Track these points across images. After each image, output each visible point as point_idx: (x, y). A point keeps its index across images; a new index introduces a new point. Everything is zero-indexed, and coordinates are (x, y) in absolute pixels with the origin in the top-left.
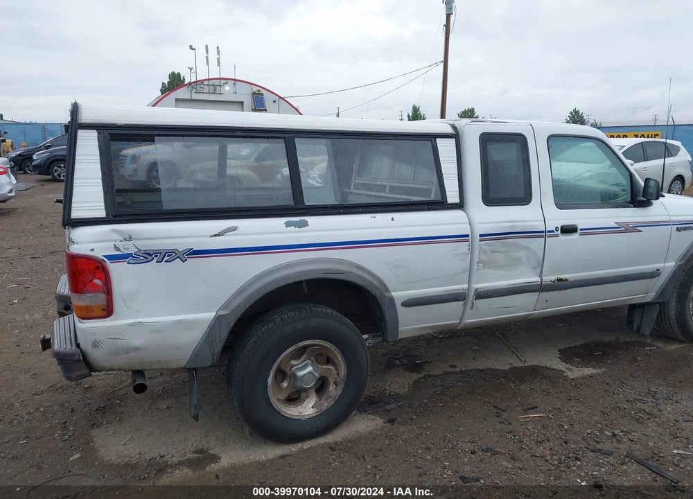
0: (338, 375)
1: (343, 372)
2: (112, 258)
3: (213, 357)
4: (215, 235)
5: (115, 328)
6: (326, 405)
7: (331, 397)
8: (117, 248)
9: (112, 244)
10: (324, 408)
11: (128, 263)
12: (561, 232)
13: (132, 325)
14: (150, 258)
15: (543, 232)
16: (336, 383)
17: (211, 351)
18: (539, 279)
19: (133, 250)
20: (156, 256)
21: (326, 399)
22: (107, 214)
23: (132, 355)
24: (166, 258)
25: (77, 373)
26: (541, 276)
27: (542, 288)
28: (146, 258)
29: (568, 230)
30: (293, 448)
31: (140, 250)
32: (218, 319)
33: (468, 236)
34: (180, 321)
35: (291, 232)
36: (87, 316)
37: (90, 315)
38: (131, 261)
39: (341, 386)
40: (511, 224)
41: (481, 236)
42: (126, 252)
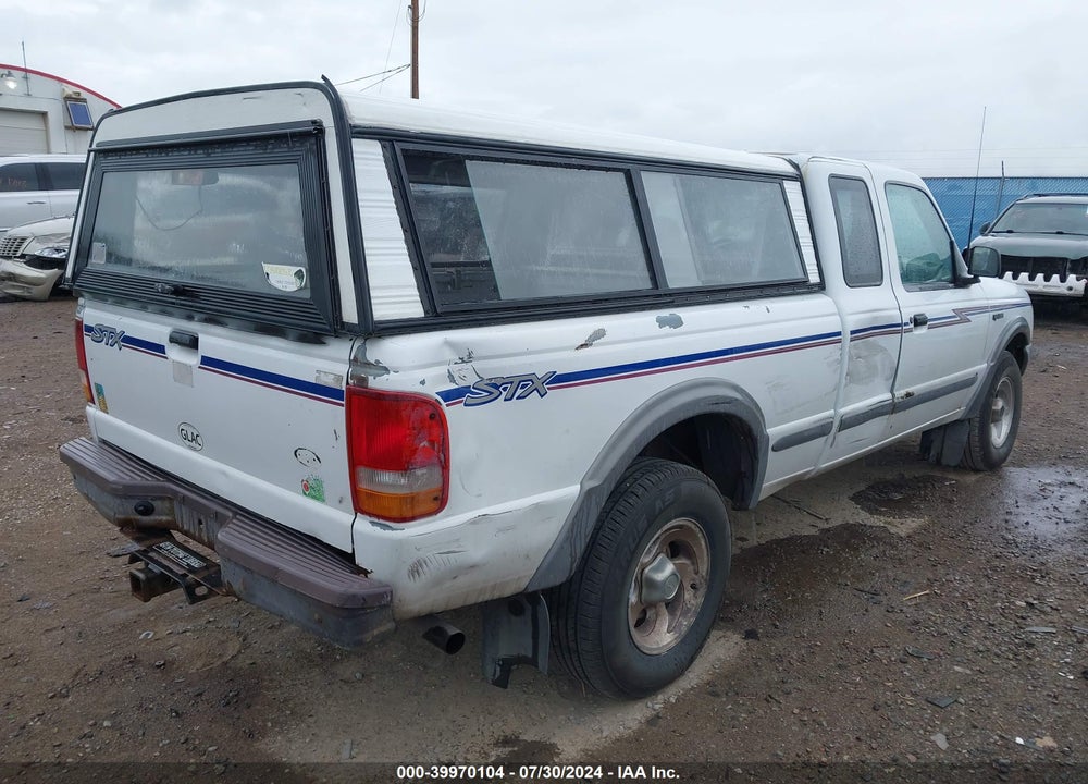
0: (697, 573)
1: (704, 568)
2: (449, 396)
3: (572, 565)
4: (582, 346)
5: (450, 530)
6: (686, 623)
7: (689, 610)
8: (452, 379)
9: (443, 370)
10: (684, 629)
11: (465, 405)
12: (915, 325)
13: (473, 522)
14: (496, 393)
15: (898, 325)
16: (693, 587)
17: (571, 555)
18: (889, 396)
19: (471, 380)
20: (505, 389)
21: (684, 614)
22: (426, 312)
23: (463, 581)
24: (519, 392)
25: (376, 632)
26: (892, 392)
27: (893, 408)
28: (491, 393)
29: (919, 321)
30: (657, 703)
31: (482, 379)
32: (588, 496)
33: (839, 334)
34: (537, 507)
35: (667, 336)
36: (410, 515)
37: (417, 511)
38: (470, 401)
39: (702, 591)
40: (875, 314)
41: (853, 332)
42: (463, 384)
